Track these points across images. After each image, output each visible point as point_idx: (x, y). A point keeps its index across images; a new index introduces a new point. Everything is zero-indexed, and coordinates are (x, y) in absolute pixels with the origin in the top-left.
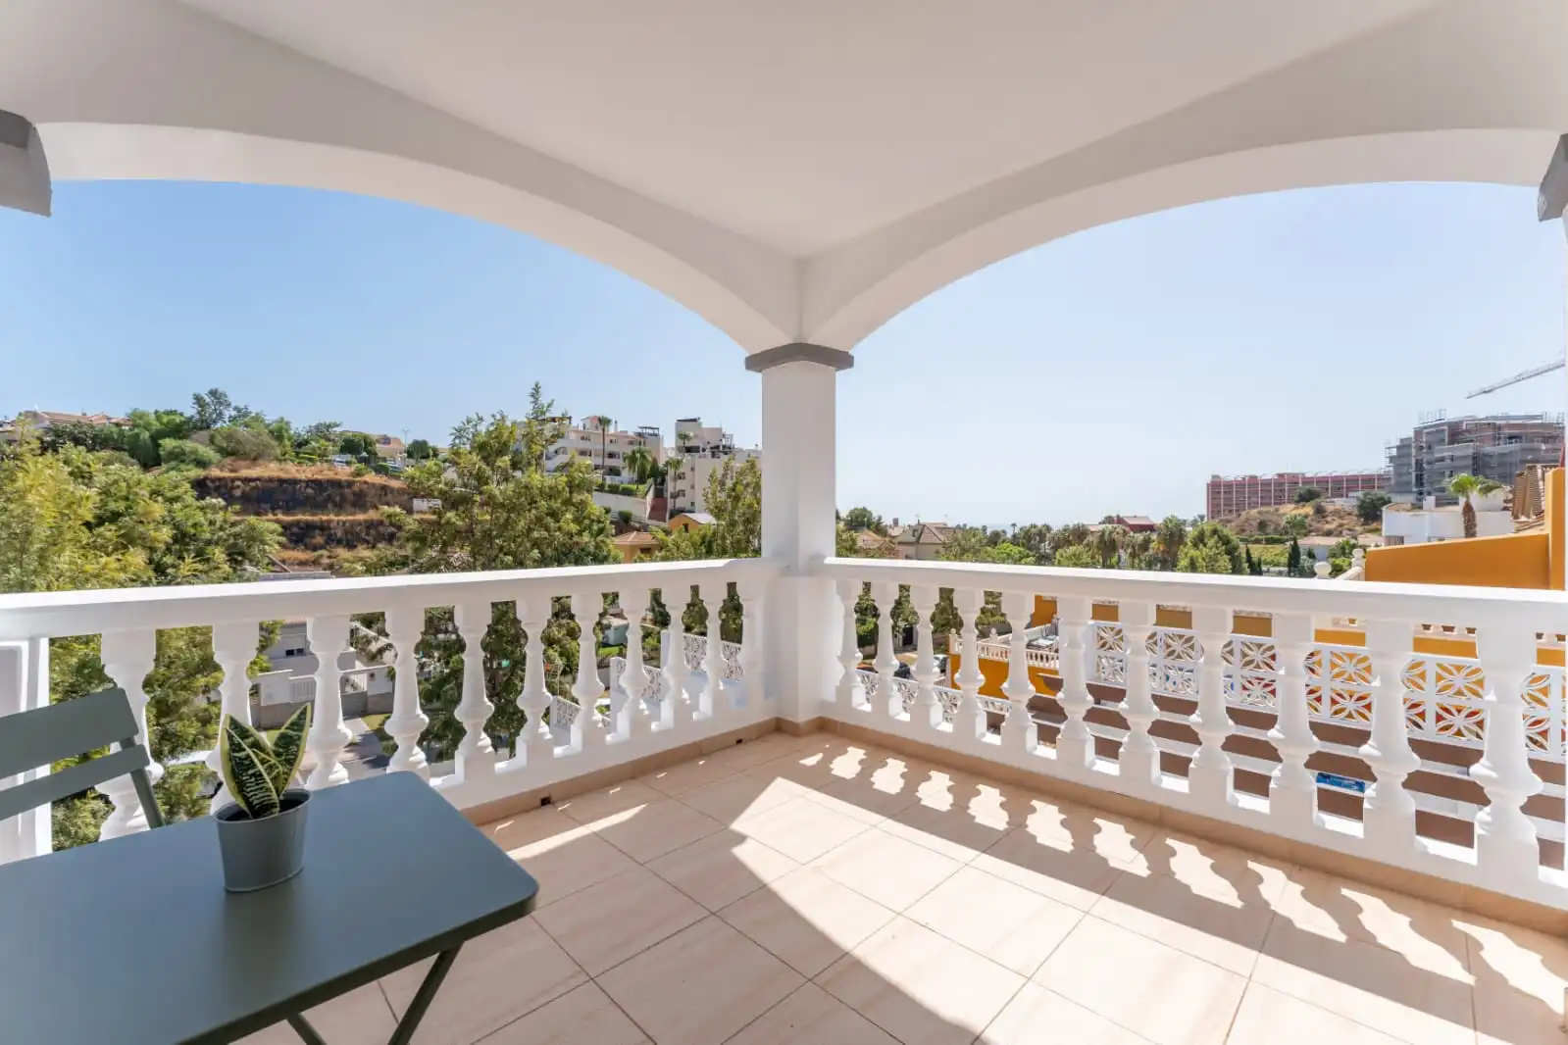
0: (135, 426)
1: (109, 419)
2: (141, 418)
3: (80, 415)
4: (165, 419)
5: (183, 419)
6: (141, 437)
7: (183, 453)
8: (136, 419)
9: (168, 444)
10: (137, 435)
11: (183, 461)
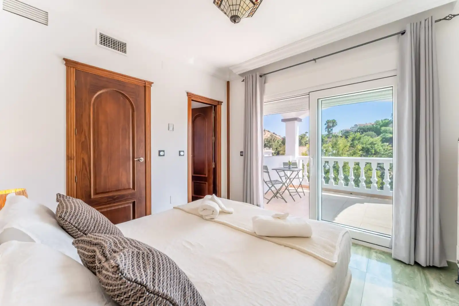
0: (377, 124)
1: (371, 124)
2: (378, 122)
3: (365, 124)
4: (384, 122)
5: (388, 121)
6: (378, 127)
7: (386, 130)
8: (377, 123)
9: (383, 128)
10: (377, 127)
11: (387, 133)
